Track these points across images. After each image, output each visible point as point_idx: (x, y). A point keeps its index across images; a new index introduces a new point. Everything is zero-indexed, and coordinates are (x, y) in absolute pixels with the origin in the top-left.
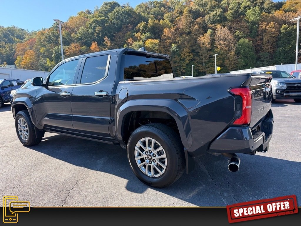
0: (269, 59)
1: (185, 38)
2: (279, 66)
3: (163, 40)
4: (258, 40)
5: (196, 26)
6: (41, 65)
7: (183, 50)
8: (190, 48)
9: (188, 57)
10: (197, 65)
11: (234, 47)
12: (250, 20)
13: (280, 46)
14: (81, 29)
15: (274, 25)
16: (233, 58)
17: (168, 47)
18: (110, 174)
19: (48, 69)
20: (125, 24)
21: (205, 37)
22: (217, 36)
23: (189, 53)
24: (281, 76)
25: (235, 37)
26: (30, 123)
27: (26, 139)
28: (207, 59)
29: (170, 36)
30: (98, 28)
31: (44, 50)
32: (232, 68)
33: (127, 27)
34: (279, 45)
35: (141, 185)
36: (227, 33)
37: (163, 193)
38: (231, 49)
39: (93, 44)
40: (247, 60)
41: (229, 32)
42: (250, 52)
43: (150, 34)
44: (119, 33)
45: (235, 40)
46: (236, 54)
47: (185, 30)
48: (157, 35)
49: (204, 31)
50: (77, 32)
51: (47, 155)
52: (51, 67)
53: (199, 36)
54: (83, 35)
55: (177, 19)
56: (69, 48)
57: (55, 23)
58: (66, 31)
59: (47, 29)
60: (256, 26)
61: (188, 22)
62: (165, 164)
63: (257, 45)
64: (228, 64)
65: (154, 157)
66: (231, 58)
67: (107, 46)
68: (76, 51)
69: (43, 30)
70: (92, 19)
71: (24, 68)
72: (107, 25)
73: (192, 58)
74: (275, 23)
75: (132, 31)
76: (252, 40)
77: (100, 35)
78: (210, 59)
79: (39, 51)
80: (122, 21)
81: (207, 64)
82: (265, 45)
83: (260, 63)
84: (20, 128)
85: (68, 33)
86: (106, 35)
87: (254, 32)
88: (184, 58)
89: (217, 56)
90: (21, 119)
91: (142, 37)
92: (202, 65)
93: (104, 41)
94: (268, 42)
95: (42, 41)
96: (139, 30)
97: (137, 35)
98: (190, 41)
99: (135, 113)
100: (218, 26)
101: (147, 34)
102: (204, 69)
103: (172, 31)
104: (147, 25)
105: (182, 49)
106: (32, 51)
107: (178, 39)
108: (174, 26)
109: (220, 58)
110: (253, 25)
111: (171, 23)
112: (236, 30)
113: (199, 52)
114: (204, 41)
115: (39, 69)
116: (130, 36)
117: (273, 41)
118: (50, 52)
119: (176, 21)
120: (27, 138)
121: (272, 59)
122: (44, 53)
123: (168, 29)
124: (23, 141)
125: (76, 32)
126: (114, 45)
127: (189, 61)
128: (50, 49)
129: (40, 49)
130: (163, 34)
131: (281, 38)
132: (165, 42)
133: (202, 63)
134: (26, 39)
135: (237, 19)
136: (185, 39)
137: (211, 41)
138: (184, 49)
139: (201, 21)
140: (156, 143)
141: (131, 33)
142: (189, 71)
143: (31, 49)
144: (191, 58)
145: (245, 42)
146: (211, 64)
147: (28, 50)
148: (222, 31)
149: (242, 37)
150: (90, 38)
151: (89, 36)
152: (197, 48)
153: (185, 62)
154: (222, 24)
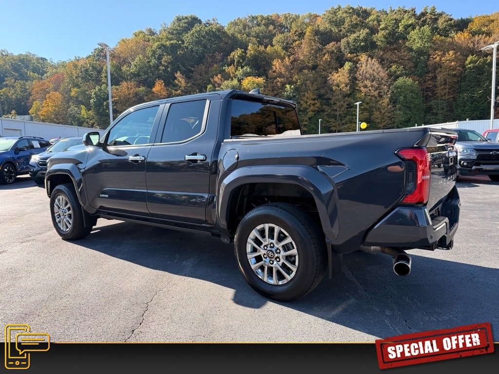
0: (447, 111)
1: (307, 75)
2: (462, 123)
3: (271, 79)
4: (429, 80)
5: (326, 56)
6: (72, 115)
7: (304, 95)
8: (316, 92)
9: (312, 106)
10: (327, 119)
11: (388, 91)
12: (414, 48)
13: (463, 90)
14: (137, 59)
15: (454, 56)
16: (386, 109)
17: (279, 89)
18: (206, 282)
19: (83, 122)
20: (210, 52)
21: (340, 75)
22: (361, 72)
23: (314, 100)
24: (467, 138)
25: (390, 75)
26: (75, 204)
27: (67, 228)
28: (343, 109)
29: (283, 73)
30: (166, 59)
31: (76, 92)
32: (384, 126)
33: (213, 57)
34: (464, 88)
35: (256, 297)
36: (377, 68)
37: (291, 309)
38: (383, 94)
39: (157, 84)
40: (409, 112)
41: (381, 66)
42: (414, 99)
43: (251, 68)
44: (200, 67)
45: (390, 80)
46: (391, 102)
47: (308, 63)
48: (261, 70)
49: (338, 65)
50: (132, 63)
51: (103, 254)
52: (88, 120)
53: (331, 73)
54: (142, 68)
55: (294, 44)
56: (117, 89)
57: (96, 50)
58: (114, 62)
59: (83, 58)
60: (424, 58)
61: (312, 49)
62: (295, 265)
63: (426, 88)
64: (378, 118)
65: (277, 253)
66: (383, 109)
67: (180, 87)
68: (129, 94)
69: (76, 59)
70: (157, 44)
71: (43, 121)
72: (180, 53)
73: (319, 108)
74: (455, 53)
75: (221, 63)
76: (418, 80)
77: (169, 69)
78: (349, 109)
79: (70, 94)
80: (205, 47)
81: (343, 119)
82: (440, 89)
83: (431, 117)
84: (58, 212)
85: (118, 65)
86: (178, 69)
87: (420, 67)
88: (305, 107)
89: (360, 105)
90: (61, 197)
91: (237, 72)
92: (336, 120)
93: (176, 78)
94: (445, 84)
95: (74, 77)
96: (232, 62)
97: (230, 69)
98: (315, 80)
99: (248, 187)
100: (362, 57)
101: (245, 68)
102: (338, 126)
103: (287, 64)
104: (246, 53)
105: (302, 93)
106: (57, 93)
107: (296, 77)
108: (289, 56)
109: (365, 109)
110: (419, 55)
111: (284, 51)
112: (392, 63)
113: (330, 99)
114: (338, 81)
115: (69, 122)
116: (218, 71)
117: (454, 82)
118: (87, 95)
119: (293, 48)
120: (70, 226)
121: (452, 111)
122: (77, 98)
123: (279, 60)
124: (61, 232)
125: (130, 63)
126: (190, 86)
127: (313, 113)
128: (87, 91)
129: (70, 91)
130: (272, 68)
131: (465, 77)
132: (275, 81)
133: (335, 117)
134: (48, 74)
135: (393, 46)
136: (308, 77)
137: (350, 80)
138: (306, 94)
139: (334, 48)
140: (281, 232)
141: (219, 67)
142: (313, 129)
143: (56, 90)
144: (317, 107)
145: (406, 82)
146: (349, 118)
147: (51, 92)
148: (368, 65)
149: (401, 75)
150: (153, 74)
151: (151, 71)
152: (327, 92)
153: (307, 113)
154: (368, 53)
